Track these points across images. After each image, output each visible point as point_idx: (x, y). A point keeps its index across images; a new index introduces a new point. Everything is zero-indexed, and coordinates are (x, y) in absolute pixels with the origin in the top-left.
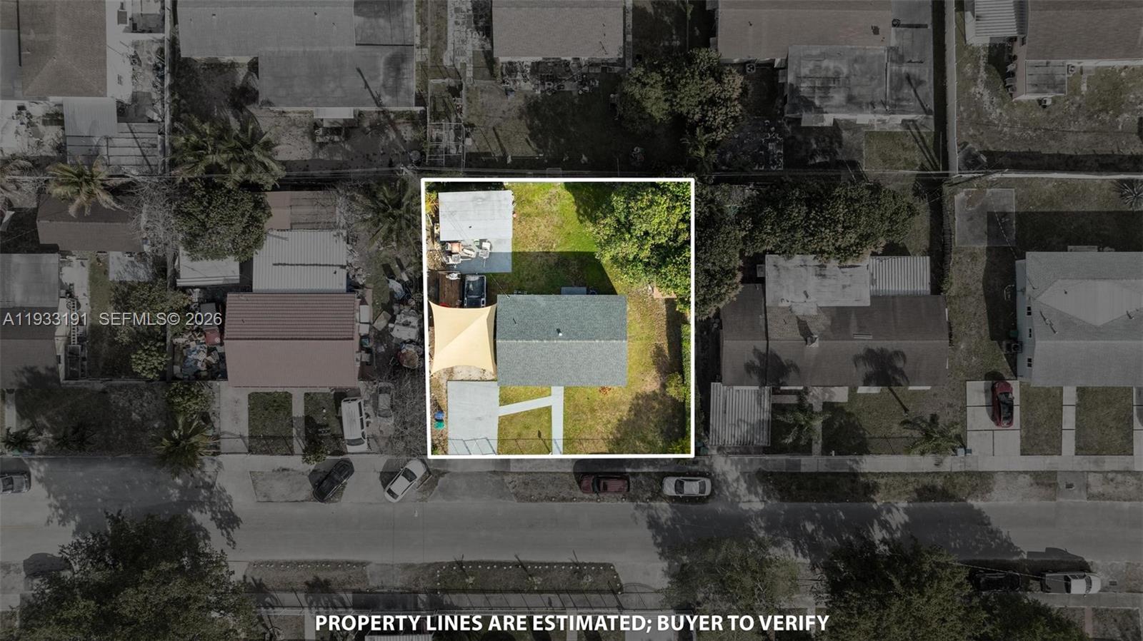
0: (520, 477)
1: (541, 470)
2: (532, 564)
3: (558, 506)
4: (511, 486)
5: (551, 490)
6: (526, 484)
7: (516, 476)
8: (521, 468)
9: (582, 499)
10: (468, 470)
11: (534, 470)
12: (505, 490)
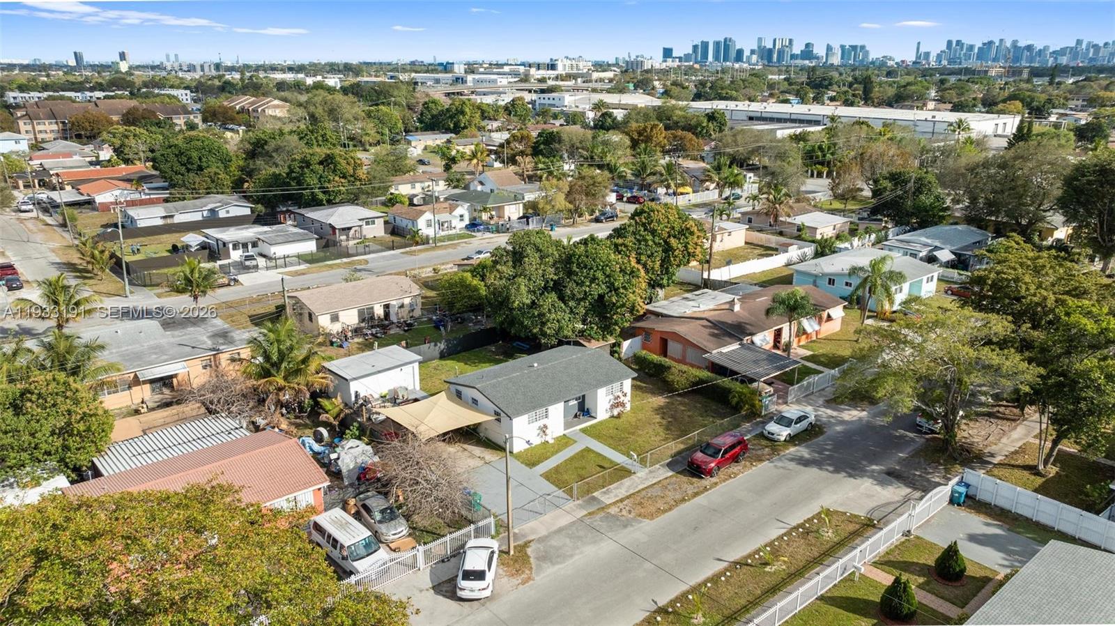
0: (625, 503)
1: (641, 487)
2: (749, 556)
3: (700, 500)
4: (624, 513)
5: (672, 495)
6: (640, 504)
7: (621, 505)
8: (616, 496)
9: (716, 484)
10: (555, 528)
11: (632, 491)
12: (623, 518)
